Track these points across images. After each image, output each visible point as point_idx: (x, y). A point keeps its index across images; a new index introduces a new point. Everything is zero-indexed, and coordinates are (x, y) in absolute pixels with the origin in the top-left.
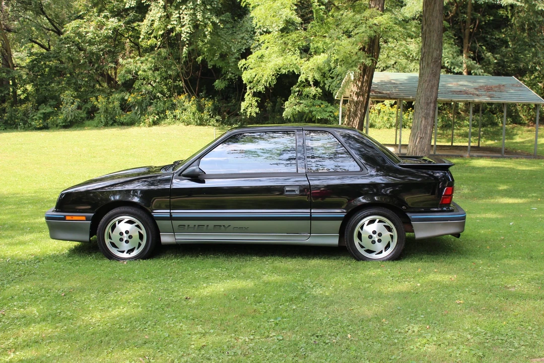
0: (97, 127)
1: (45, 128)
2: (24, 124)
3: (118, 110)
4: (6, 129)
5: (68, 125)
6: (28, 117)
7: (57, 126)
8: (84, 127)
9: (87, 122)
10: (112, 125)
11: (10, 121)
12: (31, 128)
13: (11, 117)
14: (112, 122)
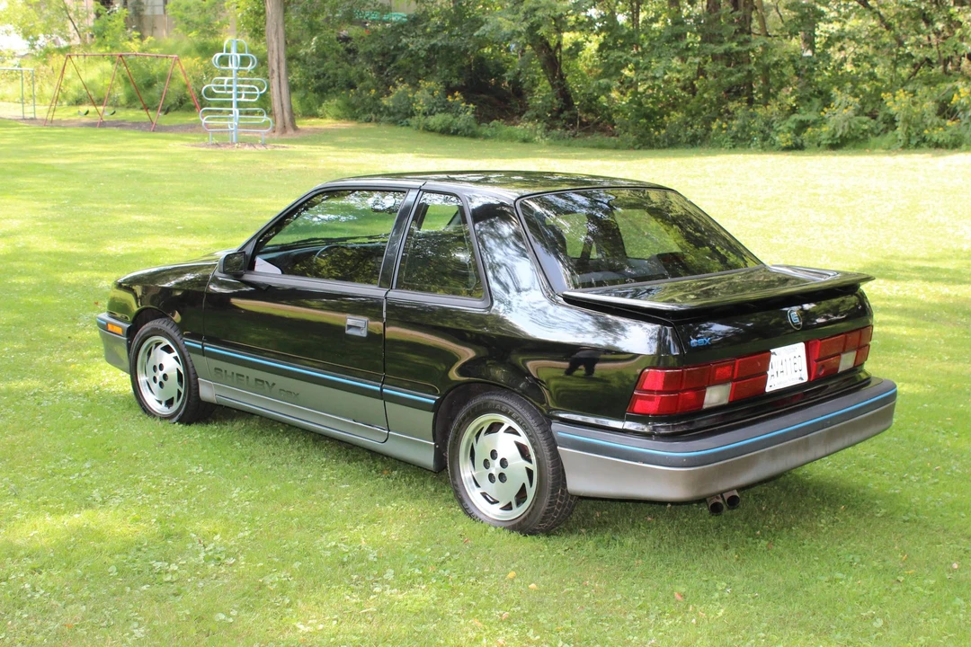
0: (889, 149)
1: (797, 147)
2: (764, 139)
3: (932, 119)
4: (734, 146)
5: (839, 144)
6: (771, 128)
7: (819, 145)
8: (865, 149)
9: (873, 140)
10: (917, 146)
11: (742, 134)
12: (774, 148)
13: (743, 128)
14: (918, 141)
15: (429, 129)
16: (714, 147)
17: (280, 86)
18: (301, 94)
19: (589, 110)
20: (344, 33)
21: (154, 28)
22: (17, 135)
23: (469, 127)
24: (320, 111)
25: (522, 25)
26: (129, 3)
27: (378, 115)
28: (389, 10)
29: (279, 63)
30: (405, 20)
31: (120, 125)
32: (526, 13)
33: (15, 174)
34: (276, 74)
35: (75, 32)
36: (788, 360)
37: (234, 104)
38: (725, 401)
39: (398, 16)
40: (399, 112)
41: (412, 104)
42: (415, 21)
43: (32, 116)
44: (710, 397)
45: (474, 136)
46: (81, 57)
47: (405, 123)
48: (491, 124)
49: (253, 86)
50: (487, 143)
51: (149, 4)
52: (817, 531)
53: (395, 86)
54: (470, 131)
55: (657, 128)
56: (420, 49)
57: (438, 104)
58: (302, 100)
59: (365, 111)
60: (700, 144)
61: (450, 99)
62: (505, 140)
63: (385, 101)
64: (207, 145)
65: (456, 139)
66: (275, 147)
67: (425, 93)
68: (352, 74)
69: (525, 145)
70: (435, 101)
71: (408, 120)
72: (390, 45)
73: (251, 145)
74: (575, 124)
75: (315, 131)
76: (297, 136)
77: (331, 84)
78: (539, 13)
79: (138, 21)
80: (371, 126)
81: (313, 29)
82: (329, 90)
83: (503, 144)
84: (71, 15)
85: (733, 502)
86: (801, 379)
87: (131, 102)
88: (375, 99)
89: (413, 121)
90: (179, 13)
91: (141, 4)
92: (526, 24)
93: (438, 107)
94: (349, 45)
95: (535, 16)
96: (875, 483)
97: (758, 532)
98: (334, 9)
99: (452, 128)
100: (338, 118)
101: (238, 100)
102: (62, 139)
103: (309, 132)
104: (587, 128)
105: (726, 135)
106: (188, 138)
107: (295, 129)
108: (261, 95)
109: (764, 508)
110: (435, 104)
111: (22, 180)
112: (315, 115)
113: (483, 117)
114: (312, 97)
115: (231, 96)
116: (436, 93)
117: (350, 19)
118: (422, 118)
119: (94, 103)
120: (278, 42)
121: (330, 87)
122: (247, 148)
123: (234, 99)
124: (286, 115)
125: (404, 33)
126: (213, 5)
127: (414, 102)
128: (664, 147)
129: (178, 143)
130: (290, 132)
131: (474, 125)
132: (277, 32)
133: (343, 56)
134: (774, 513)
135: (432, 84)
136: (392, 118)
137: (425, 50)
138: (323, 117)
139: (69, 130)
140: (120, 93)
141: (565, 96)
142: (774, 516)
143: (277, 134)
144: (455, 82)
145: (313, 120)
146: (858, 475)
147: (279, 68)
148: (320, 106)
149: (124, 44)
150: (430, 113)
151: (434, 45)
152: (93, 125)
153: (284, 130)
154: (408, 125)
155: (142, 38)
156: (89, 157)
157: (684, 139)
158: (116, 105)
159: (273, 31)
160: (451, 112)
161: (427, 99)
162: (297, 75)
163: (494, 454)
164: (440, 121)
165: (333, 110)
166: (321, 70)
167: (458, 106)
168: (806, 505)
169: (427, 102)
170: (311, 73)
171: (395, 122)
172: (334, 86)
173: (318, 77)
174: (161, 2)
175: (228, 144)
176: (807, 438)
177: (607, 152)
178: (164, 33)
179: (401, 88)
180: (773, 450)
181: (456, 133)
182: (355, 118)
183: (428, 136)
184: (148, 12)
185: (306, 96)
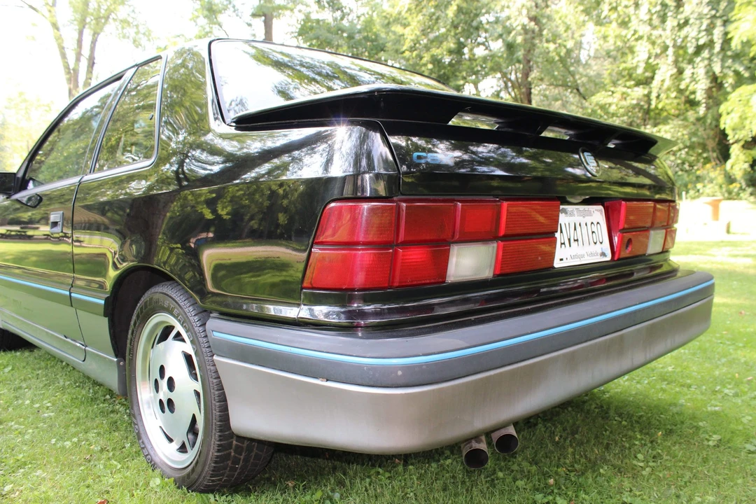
36: (583, 225)
38: (487, 273)
44: (457, 265)
52: (635, 474)
85: (506, 445)
86: (603, 254)
96: (687, 400)
97: (551, 481)
109: (557, 439)
134: (571, 445)
142: (570, 450)
146: (664, 390)
163: (162, 371)
168: (611, 432)
176: (622, 336)
180: (573, 353)
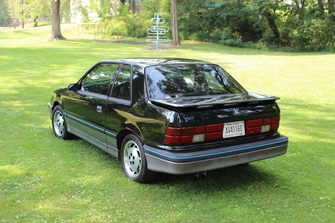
15: (225, 44)
16: (327, 52)
17: (175, 29)
18: (184, 32)
19: (285, 38)
20: (200, 11)
21: (138, 10)
22: (89, 45)
23: (240, 44)
24: (190, 38)
25: (257, 7)
26: (131, 2)
27: (209, 39)
28: (214, 3)
29: (175, 21)
30: (220, 6)
31: (124, 42)
32: (259, 3)
33: (80, 58)
34: (174, 25)
35: (114, 11)
36: (235, 127)
37: (157, 35)
39: (217, 5)
40: (216, 38)
41: (220, 36)
42: (223, 7)
43: (97, 39)
44: (195, 138)
45: (241, 47)
46: (115, 20)
47: (218, 42)
48: (248, 43)
49: (164, 29)
50: (246, 49)
51: (137, 2)
53: (215, 30)
54: (240, 45)
55: (307, 44)
56: (224, 17)
57: (229, 36)
58: (184, 34)
59: (205, 38)
60: (322, 51)
61: (234, 34)
62: (252, 48)
63: (211, 35)
64: (148, 49)
65: (235, 48)
66: (171, 50)
67: (225, 31)
68: (201, 25)
69: (259, 50)
70: (228, 34)
71: (219, 41)
72: (214, 15)
73: (163, 49)
74: (279, 43)
75: (187, 45)
76: (180, 46)
77: (194, 29)
78: (264, 3)
79: (134, 7)
80: (207, 43)
81: (188, 10)
82: (193, 31)
83: (251, 50)
84: (113, 6)
86: (241, 134)
87: (129, 34)
88: (208, 34)
89: (220, 42)
90: (145, 5)
91: (135, 2)
92: (259, 7)
93: (229, 37)
94: (201, 15)
95: (262, 4)
98: (196, 3)
99: (234, 44)
100: (196, 40)
101: (159, 34)
102: (103, 47)
103: (184, 45)
104: (283, 44)
105: (332, 47)
106: (144, 46)
107: (180, 44)
108: (166, 32)
110: (228, 36)
111: (80, 60)
112: (188, 39)
113: (245, 40)
114: (187, 33)
115: (156, 32)
116: (229, 32)
117: (200, 6)
118: (223, 40)
119: (116, 35)
120: (175, 14)
121: (194, 30)
122: (161, 50)
123: (157, 34)
124: (177, 39)
125: (219, 11)
126: (157, 2)
127: (221, 35)
128: (309, 52)
129: (138, 48)
130: (178, 45)
131: (242, 43)
132: (174, 11)
133: (199, 19)
135: (227, 29)
136: (213, 40)
137: (225, 17)
138: (191, 40)
139: (107, 44)
140: (126, 31)
141: (276, 33)
143: (174, 45)
144: (236, 28)
145: (187, 41)
147: (175, 23)
148: (190, 36)
149: (127, 15)
150: (227, 39)
151: (229, 15)
152: (115, 42)
153: (176, 44)
154: (219, 43)
155: (134, 13)
156: (107, 53)
157: (316, 49)
158: (124, 36)
159: (173, 10)
160: (234, 38)
161: (225, 34)
162: (182, 26)
163: (131, 154)
164: (230, 42)
165: (194, 38)
166: (191, 24)
167: (237, 36)
169: (225, 35)
170: (187, 25)
171: (215, 42)
172: (195, 29)
173: (190, 26)
174: (141, 1)
175: (155, 49)
177: (287, 53)
178: (142, 11)
179: (217, 30)
181: (235, 46)
182: (201, 40)
183: (225, 47)
184: (137, 5)
185: (185, 33)
